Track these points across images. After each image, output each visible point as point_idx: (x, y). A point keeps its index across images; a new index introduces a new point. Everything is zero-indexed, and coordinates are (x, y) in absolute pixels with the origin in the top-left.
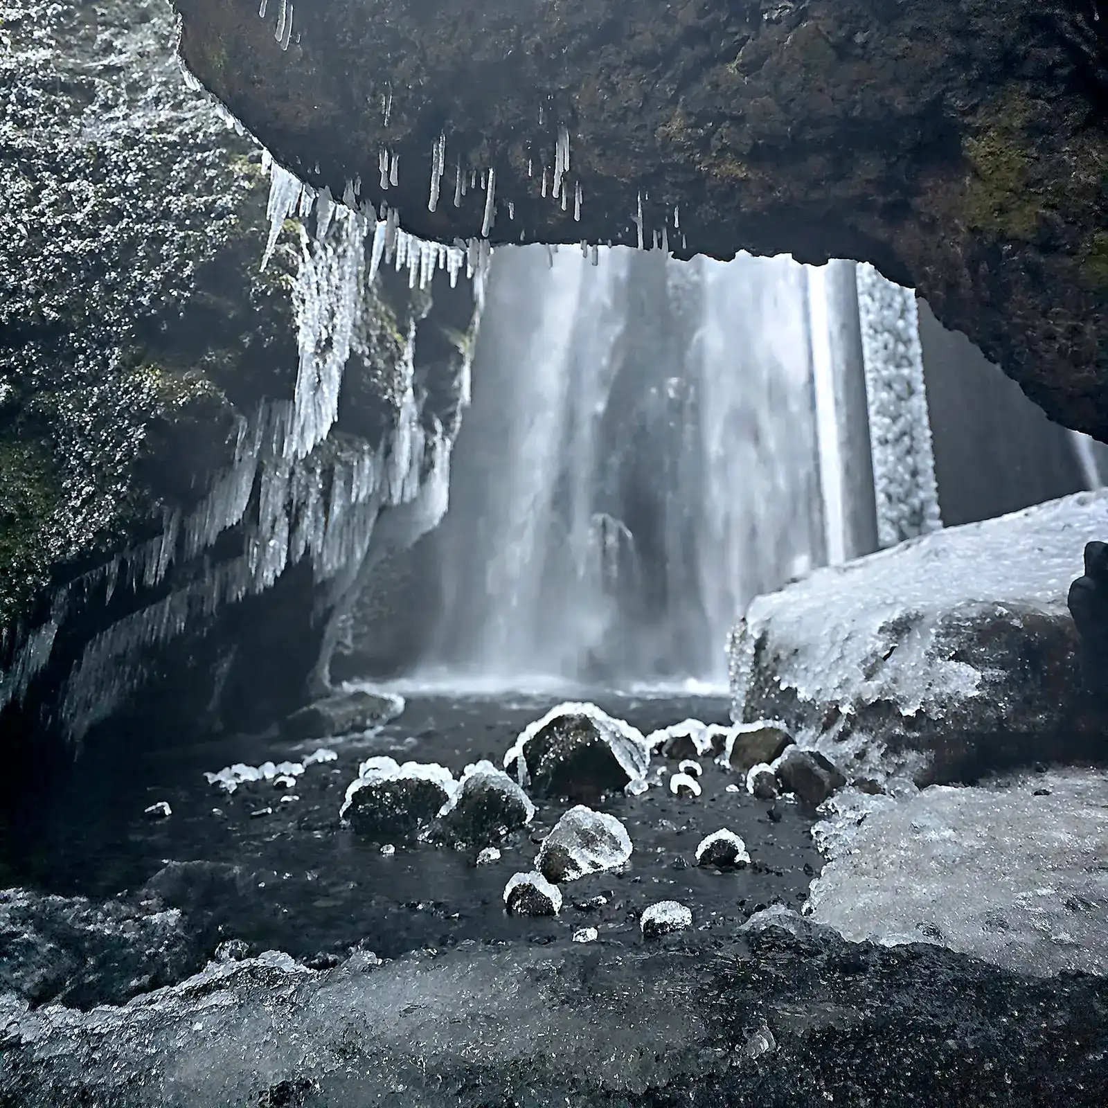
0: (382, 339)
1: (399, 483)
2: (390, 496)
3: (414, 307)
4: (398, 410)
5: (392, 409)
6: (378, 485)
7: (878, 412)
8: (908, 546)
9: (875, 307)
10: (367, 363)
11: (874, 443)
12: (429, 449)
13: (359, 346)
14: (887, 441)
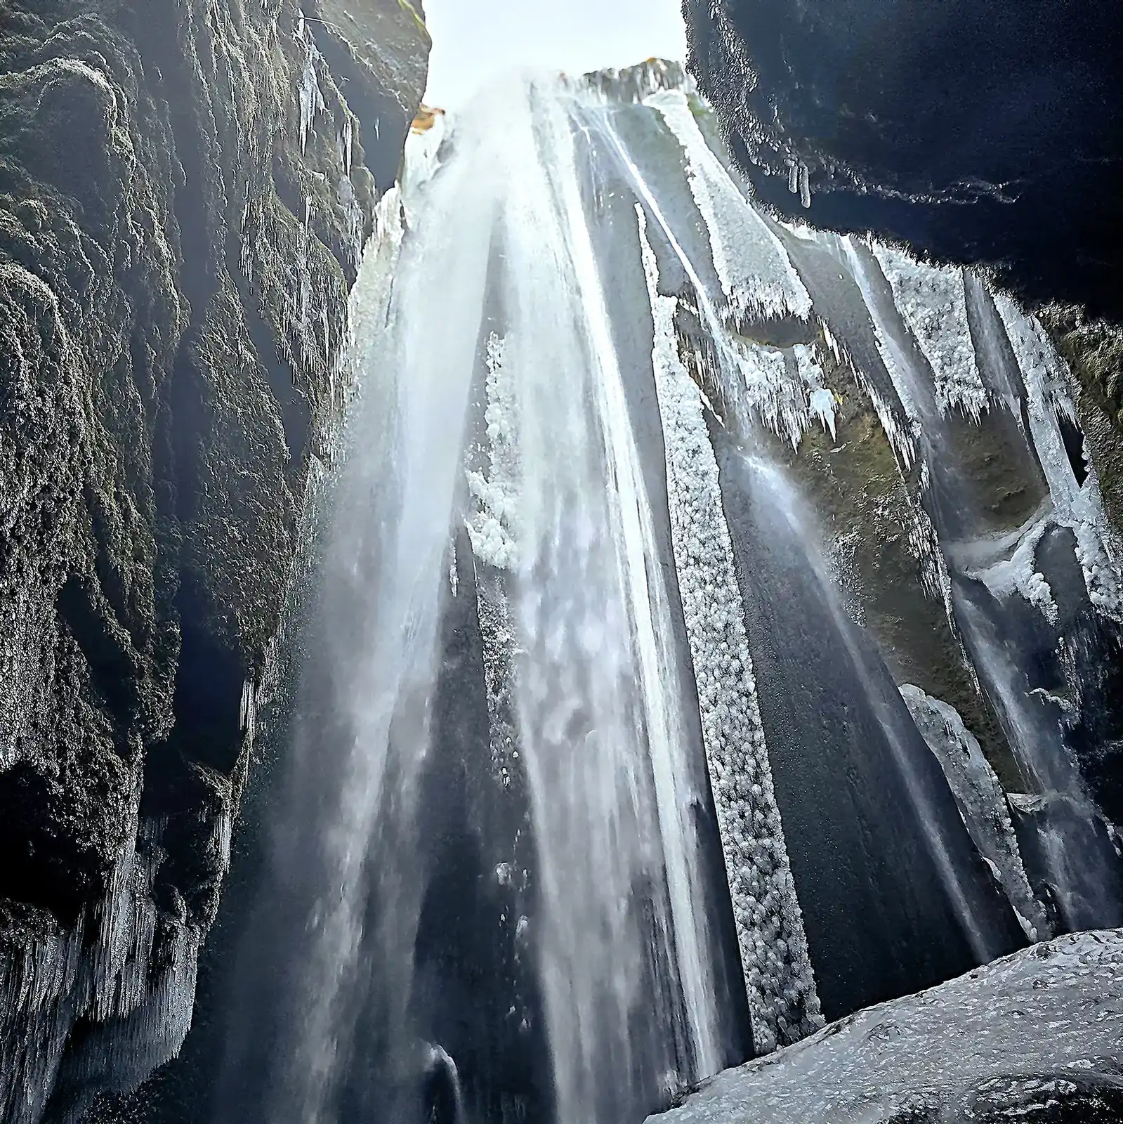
0: (86, 758)
1: (110, 983)
2: (94, 1005)
3: (143, 720)
4: (110, 866)
5: (97, 864)
6: (69, 983)
7: (740, 891)
8: (838, 1029)
9: (725, 772)
10: (58, 789)
11: (739, 927)
12: (163, 936)
13: (43, 761)
14: (753, 924)
